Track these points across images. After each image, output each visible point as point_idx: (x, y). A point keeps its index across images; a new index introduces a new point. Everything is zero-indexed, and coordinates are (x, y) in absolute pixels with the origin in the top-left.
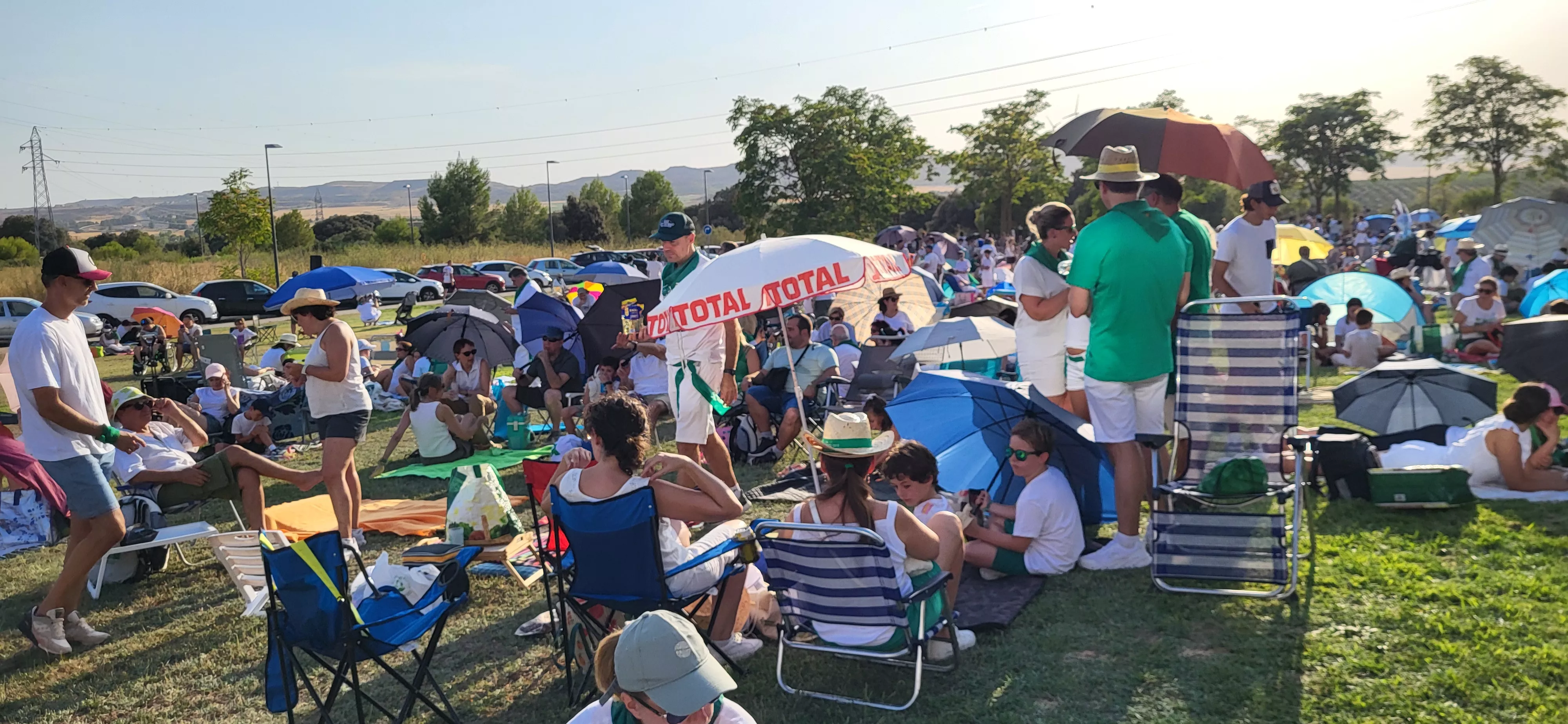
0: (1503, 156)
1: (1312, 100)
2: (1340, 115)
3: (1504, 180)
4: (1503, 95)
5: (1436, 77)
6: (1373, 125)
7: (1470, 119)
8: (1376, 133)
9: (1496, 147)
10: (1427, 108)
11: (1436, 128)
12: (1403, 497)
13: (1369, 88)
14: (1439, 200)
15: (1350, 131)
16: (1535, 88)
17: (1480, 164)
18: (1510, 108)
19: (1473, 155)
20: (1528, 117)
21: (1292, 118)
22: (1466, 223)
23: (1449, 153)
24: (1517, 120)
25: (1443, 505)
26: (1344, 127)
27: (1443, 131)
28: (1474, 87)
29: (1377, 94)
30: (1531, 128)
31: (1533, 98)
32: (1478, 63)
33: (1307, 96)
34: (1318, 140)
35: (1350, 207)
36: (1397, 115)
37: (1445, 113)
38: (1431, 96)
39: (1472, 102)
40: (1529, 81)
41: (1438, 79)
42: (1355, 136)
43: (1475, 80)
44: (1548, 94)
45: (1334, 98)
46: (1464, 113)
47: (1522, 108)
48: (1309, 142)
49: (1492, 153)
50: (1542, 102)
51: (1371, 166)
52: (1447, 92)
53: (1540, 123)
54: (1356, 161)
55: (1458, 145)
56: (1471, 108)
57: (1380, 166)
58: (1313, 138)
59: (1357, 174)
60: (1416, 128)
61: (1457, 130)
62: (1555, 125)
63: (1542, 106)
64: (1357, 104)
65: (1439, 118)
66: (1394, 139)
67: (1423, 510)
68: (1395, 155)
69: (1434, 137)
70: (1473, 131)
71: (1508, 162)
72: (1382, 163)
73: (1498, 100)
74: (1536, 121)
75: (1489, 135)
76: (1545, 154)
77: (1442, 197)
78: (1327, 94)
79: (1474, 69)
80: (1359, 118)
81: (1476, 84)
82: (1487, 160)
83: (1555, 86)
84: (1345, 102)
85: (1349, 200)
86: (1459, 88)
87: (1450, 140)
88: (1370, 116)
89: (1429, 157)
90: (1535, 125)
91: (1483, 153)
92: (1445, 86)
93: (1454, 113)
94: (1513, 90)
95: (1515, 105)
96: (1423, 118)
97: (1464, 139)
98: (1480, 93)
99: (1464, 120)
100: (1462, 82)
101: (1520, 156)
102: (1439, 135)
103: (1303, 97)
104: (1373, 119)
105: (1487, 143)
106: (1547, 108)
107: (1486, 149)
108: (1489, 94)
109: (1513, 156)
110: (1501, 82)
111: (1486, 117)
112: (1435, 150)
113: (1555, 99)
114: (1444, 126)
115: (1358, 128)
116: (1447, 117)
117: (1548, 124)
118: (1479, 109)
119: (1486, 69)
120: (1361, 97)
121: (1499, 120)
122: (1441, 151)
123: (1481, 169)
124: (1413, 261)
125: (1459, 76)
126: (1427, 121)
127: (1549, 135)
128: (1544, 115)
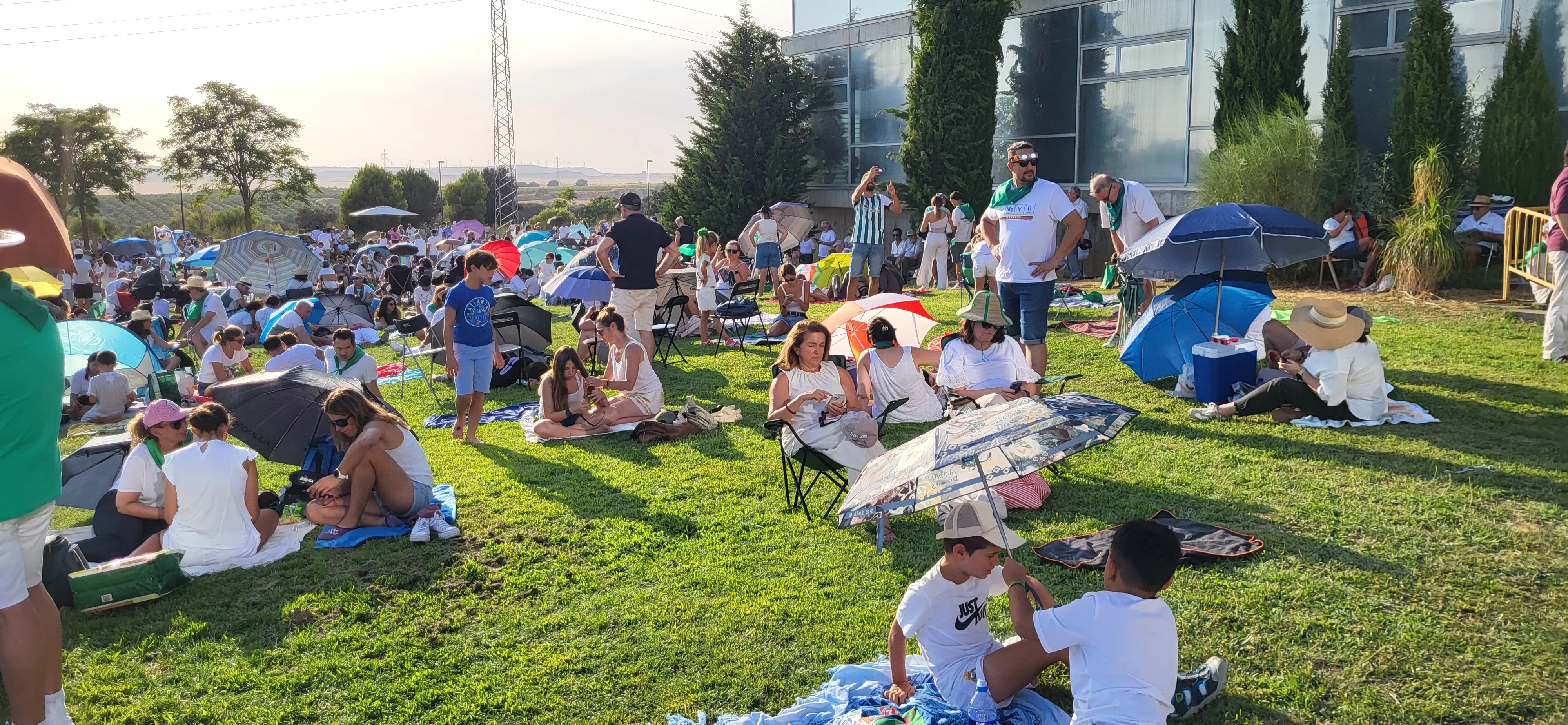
0: (249, 180)
1: (45, 110)
2: (77, 130)
3: (253, 202)
4: (242, 121)
5: (176, 98)
6: (115, 143)
7: (213, 143)
8: (118, 152)
9: (242, 170)
10: (170, 128)
11: (182, 149)
12: (110, 597)
13: (106, 105)
14: (196, 219)
15: (91, 148)
16: (271, 117)
17: (229, 186)
18: (250, 134)
19: (220, 178)
20: (267, 144)
21: (22, 129)
22: (210, 252)
23: (196, 175)
24: (257, 146)
25: (154, 596)
26: (84, 143)
27: (189, 153)
28: (214, 112)
29: (115, 111)
30: (271, 155)
31: (270, 126)
32: (213, 87)
33: (38, 105)
34: (54, 155)
35: (102, 225)
36: (140, 134)
37: (189, 135)
38: (173, 117)
39: (214, 126)
40: (265, 111)
41: (178, 101)
42: (96, 154)
43: (215, 104)
44: (282, 124)
45: (68, 111)
46: (207, 137)
47: (260, 135)
48: (44, 158)
49: (239, 177)
50: (278, 130)
51: (118, 186)
52: (188, 114)
53: (278, 150)
54: (100, 180)
55: (206, 167)
56: (213, 132)
57: (126, 186)
58: (48, 152)
59: (103, 192)
60: (162, 148)
61: (202, 153)
62: (292, 152)
63: (278, 135)
64: (94, 120)
65: (184, 139)
66: (140, 158)
67: (133, 606)
68: (144, 174)
69: (181, 158)
70: (218, 153)
71: (254, 184)
72: (129, 183)
73: (239, 126)
74: (274, 148)
75: (233, 158)
76: (286, 179)
77: (198, 215)
78: (60, 105)
79: (212, 94)
80: (97, 135)
81: (216, 108)
82: (235, 183)
83: (289, 116)
84: (80, 117)
85: (101, 219)
86: (199, 111)
87: (197, 161)
88: (112, 134)
89: (178, 177)
90: (274, 152)
91: (230, 176)
92: (186, 108)
93: (197, 136)
94: (251, 117)
95: (255, 132)
96: (168, 137)
97: (210, 161)
98: (221, 117)
99: (209, 143)
100: (202, 105)
101: (264, 180)
102: (186, 156)
103: (32, 106)
104: (116, 136)
105: (233, 166)
106: (283, 137)
107: (232, 173)
108: (229, 119)
109: (257, 180)
110: (239, 109)
111: (229, 141)
112: (184, 171)
113: (289, 128)
114: (189, 148)
115: (99, 144)
116: (191, 139)
117: (286, 152)
118: (221, 133)
119: (223, 95)
120: (99, 113)
121: (240, 144)
122: (190, 172)
123: (230, 191)
124: (158, 294)
125: (199, 100)
126: (172, 141)
127: (287, 161)
128: (282, 143)
